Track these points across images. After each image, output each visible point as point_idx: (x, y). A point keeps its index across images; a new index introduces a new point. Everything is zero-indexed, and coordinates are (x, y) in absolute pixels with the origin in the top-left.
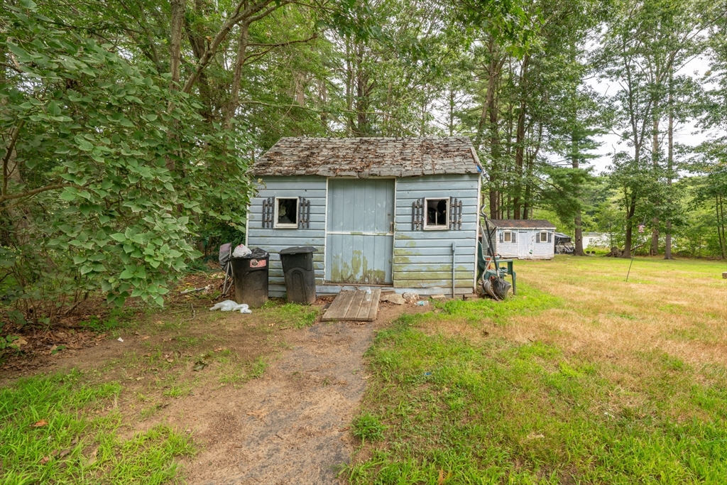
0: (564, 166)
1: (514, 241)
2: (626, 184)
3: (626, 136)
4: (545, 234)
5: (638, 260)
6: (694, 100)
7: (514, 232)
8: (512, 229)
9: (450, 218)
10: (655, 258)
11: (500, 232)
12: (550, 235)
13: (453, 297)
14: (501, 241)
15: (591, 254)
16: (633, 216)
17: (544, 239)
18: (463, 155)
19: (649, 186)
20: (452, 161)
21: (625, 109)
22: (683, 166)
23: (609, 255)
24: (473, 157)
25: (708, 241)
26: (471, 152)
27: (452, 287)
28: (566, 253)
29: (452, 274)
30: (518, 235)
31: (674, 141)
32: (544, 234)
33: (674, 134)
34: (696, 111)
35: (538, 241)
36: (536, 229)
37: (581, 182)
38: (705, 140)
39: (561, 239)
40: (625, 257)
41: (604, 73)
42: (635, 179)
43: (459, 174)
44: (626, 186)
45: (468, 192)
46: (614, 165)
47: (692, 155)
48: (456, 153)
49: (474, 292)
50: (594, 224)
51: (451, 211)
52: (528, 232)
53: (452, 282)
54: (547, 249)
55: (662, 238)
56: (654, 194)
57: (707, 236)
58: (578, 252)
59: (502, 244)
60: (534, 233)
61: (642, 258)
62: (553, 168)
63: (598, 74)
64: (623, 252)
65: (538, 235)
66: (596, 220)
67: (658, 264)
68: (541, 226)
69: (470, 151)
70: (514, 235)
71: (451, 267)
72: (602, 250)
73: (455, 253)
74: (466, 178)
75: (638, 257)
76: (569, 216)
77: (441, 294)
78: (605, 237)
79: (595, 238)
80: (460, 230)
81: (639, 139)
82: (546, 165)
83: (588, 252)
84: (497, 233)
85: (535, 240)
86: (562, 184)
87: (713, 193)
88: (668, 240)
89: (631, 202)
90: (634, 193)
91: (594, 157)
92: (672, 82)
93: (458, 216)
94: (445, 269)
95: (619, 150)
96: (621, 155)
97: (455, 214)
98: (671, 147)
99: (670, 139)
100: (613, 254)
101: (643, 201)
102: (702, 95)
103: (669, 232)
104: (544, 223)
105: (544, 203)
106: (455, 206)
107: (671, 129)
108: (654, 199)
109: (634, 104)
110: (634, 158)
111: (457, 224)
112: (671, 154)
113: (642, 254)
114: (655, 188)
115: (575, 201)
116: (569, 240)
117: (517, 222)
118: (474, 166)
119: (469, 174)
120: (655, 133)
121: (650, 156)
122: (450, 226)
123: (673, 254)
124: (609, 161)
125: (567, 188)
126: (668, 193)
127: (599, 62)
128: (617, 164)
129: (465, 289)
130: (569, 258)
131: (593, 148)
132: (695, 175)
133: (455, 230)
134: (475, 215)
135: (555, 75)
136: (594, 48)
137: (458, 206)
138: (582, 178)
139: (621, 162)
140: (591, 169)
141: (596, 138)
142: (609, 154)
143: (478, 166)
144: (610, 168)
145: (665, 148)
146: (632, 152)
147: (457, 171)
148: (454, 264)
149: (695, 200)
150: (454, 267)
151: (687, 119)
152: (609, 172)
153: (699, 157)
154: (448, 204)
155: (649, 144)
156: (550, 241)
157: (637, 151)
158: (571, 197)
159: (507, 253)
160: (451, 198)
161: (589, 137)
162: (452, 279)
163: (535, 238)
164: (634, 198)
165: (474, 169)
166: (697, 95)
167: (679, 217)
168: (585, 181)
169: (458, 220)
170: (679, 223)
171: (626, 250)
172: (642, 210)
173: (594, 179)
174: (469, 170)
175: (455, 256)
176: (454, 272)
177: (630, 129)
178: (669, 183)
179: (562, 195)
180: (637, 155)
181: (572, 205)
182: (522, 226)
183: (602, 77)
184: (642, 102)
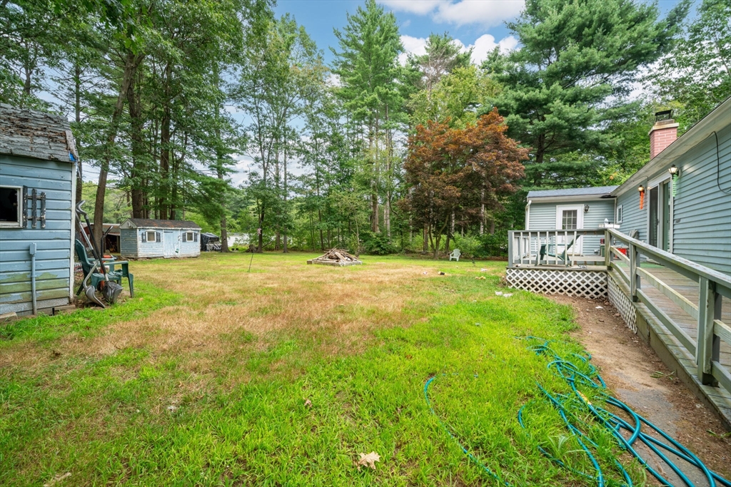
0: (208, 175)
1: (158, 240)
2: (258, 197)
3: (257, 160)
4: (192, 234)
5: (267, 254)
6: (297, 145)
7: (159, 231)
8: (156, 229)
9: (25, 213)
10: (278, 252)
11: (142, 231)
12: (196, 235)
13: (33, 313)
14: (144, 241)
15: (236, 250)
16: (264, 222)
17: (190, 238)
18: (50, 137)
19: (272, 200)
20: (28, 141)
21: (256, 139)
22: (292, 188)
23: (248, 251)
24: (66, 143)
25: (307, 239)
26: (66, 136)
27: (32, 301)
28: (216, 250)
29: (32, 285)
30: (163, 235)
31: (287, 170)
32: (190, 234)
33: (287, 165)
34: (299, 152)
35: (184, 240)
36: (182, 230)
37: (223, 190)
38: (304, 173)
39: (211, 238)
40: (258, 252)
41: (240, 105)
42: (263, 194)
43: (38, 159)
44: (258, 199)
45: (56, 183)
46: (249, 181)
47: (297, 181)
48: (39, 133)
49: (70, 303)
50: (237, 226)
51: (25, 205)
52: (174, 232)
53: (32, 295)
54: (194, 248)
55: (282, 238)
56: (275, 206)
57: (306, 237)
58: (224, 249)
59: (144, 244)
60: (180, 233)
61: (270, 252)
62: (198, 175)
63: (236, 105)
64: (257, 248)
65: (184, 235)
66: (239, 223)
67: (278, 257)
68: (187, 227)
69: (64, 135)
70: (158, 235)
71: (29, 276)
72: (244, 247)
73: (34, 258)
74: (52, 165)
75: (268, 252)
76: (214, 219)
77: (11, 312)
78: (246, 237)
79: (239, 238)
80: (43, 229)
81: (266, 164)
82: (191, 171)
83: (233, 249)
84: (139, 233)
85: (181, 240)
86: (207, 191)
87: (308, 208)
88: (285, 239)
89: (262, 210)
90: (263, 204)
91: (233, 172)
92: (285, 129)
93: (38, 211)
94: (18, 278)
95: (253, 169)
96: (254, 174)
97: (34, 208)
98: (286, 174)
99: (285, 169)
100: (251, 250)
101: (269, 211)
102: (301, 143)
103: (285, 234)
104: (190, 224)
105: (189, 206)
106: (33, 198)
107: (285, 161)
108: (275, 210)
109: (262, 138)
110: (262, 178)
111: (37, 221)
112: (285, 179)
113: (270, 250)
114: (275, 202)
115: (218, 206)
116: (217, 239)
117: (162, 222)
118: (65, 154)
119: (56, 161)
120: (276, 162)
121: (273, 178)
122: (25, 224)
123: (288, 249)
124: (246, 178)
125: (212, 195)
126: (283, 206)
127: (237, 94)
128: (252, 181)
129: (55, 301)
130: (216, 255)
131: (231, 164)
132: (299, 196)
133: (34, 229)
134: (69, 212)
135: (194, 90)
136: (232, 82)
137: (38, 200)
138: (223, 188)
139: (254, 179)
140: (229, 181)
141: (234, 156)
142: (246, 172)
143: (72, 154)
144: (246, 183)
145: (282, 175)
146: (261, 173)
147: (34, 155)
148: (34, 272)
149: (299, 212)
150: (34, 276)
151: (293, 157)
152: (246, 186)
153: (300, 184)
154: (20, 196)
155: (272, 168)
156: (196, 240)
157: (265, 173)
158: (215, 203)
159: (151, 253)
160: (25, 188)
161: (230, 155)
162: (32, 291)
163: (181, 238)
164: (263, 208)
165: (64, 156)
166: (299, 142)
167: (290, 223)
168: (226, 190)
169: (38, 216)
170: (290, 227)
171: (260, 247)
172: (268, 217)
173: (233, 190)
174: (56, 156)
175: (34, 262)
176: (34, 282)
177: (260, 155)
178: (285, 200)
179: (207, 200)
180: (265, 176)
181: (216, 210)
182: (168, 226)
183: (239, 107)
184: (267, 137)
